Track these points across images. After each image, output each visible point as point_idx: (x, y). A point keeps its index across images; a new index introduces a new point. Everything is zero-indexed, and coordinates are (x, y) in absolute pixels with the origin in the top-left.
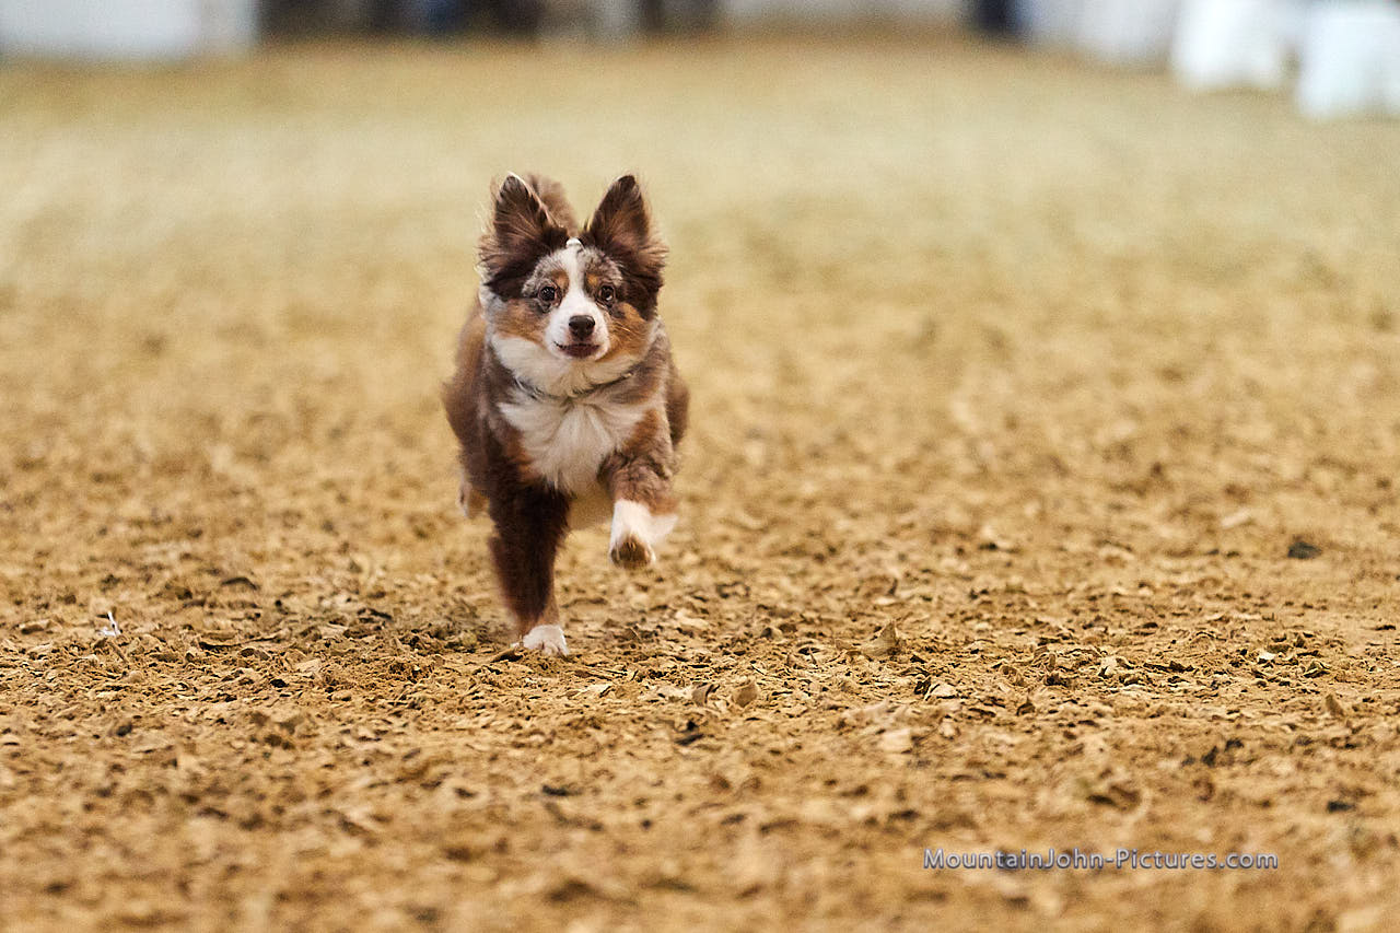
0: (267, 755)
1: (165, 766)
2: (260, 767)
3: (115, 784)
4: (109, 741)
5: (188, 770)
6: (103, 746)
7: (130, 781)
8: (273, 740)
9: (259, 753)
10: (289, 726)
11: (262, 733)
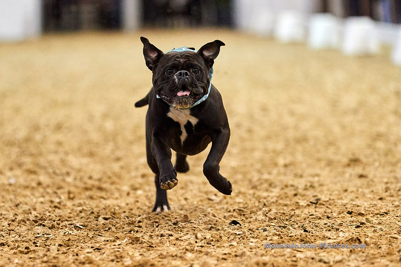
0: (54, 211)
1: (28, 214)
2: (53, 213)
3: (16, 218)
4: (14, 208)
5: (34, 215)
6: (12, 209)
7: (20, 218)
8: (56, 207)
9: (52, 210)
10: (59, 203)
11: (53, 205)
